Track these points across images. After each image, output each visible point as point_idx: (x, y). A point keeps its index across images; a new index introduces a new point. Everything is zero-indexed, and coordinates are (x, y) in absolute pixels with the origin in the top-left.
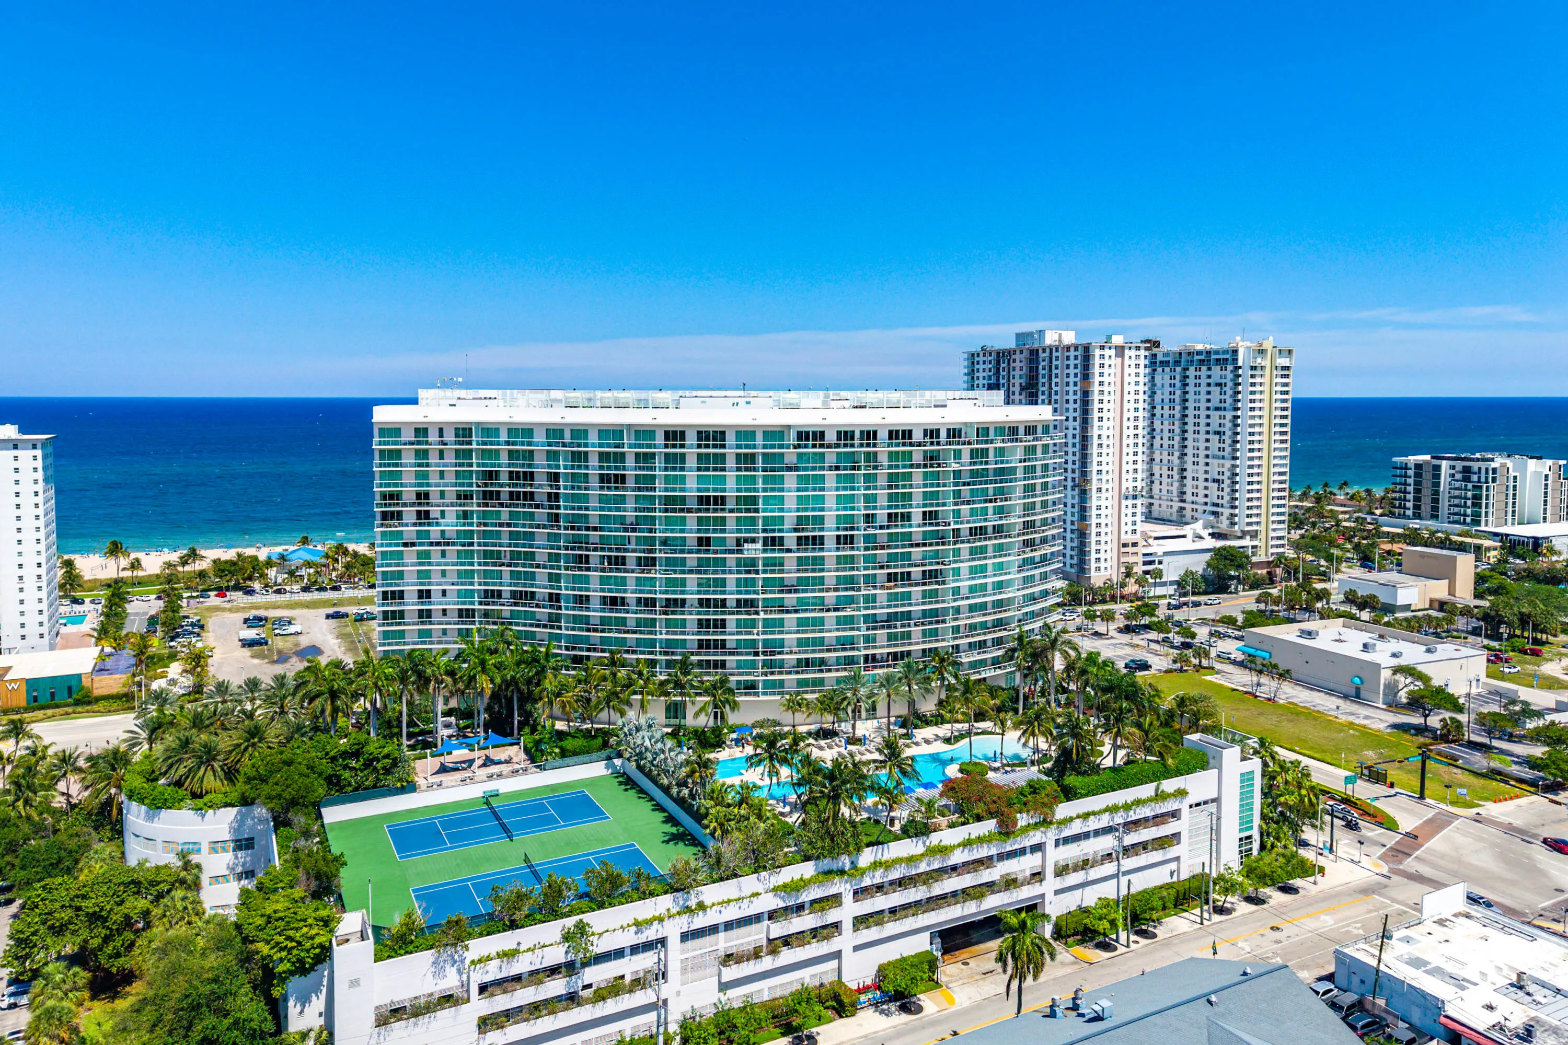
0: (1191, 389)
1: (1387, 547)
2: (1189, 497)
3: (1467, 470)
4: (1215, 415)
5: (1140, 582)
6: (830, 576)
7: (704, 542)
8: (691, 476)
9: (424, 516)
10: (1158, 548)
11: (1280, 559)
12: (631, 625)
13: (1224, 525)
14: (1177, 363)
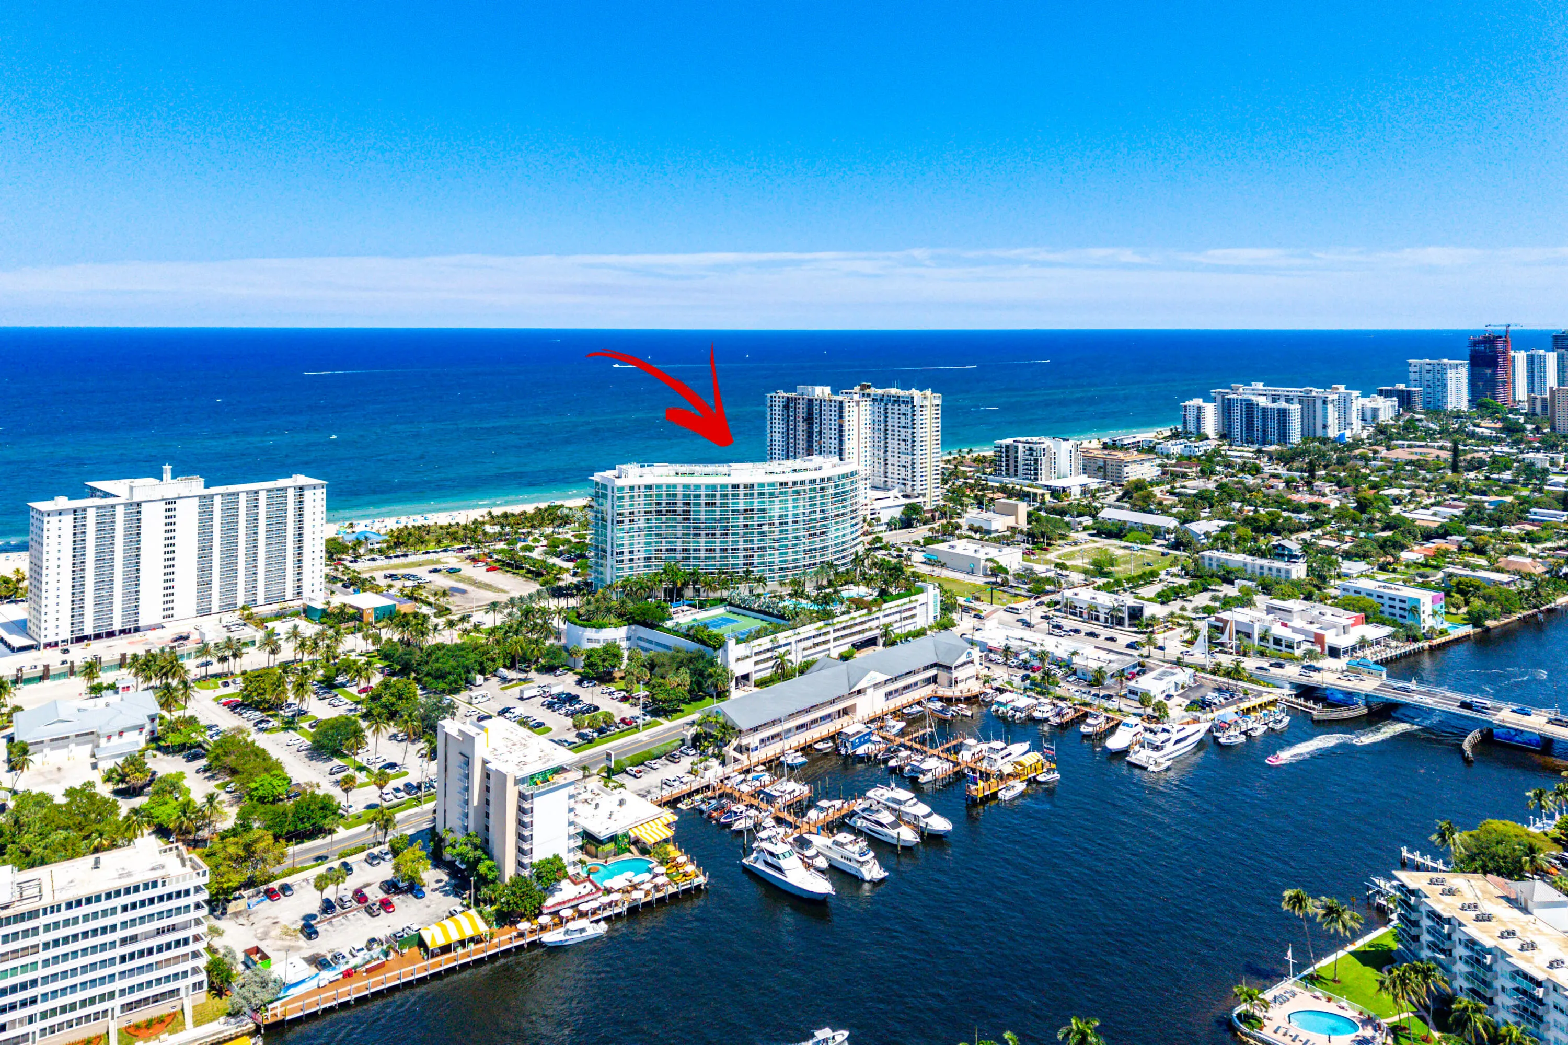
0: (889, 415)
1: (991, 496)
2: (889, 475)
3: (1031, 449)
4: (903, 430)
5: (870, 525)
6: (790, 536)
7: (746, 526)
8: (741, 502)
9: (631, 521)
10: (878, 505)
11: (937, 508)
12: (717, 558)
13: (909, 490)
14: (882, 400)
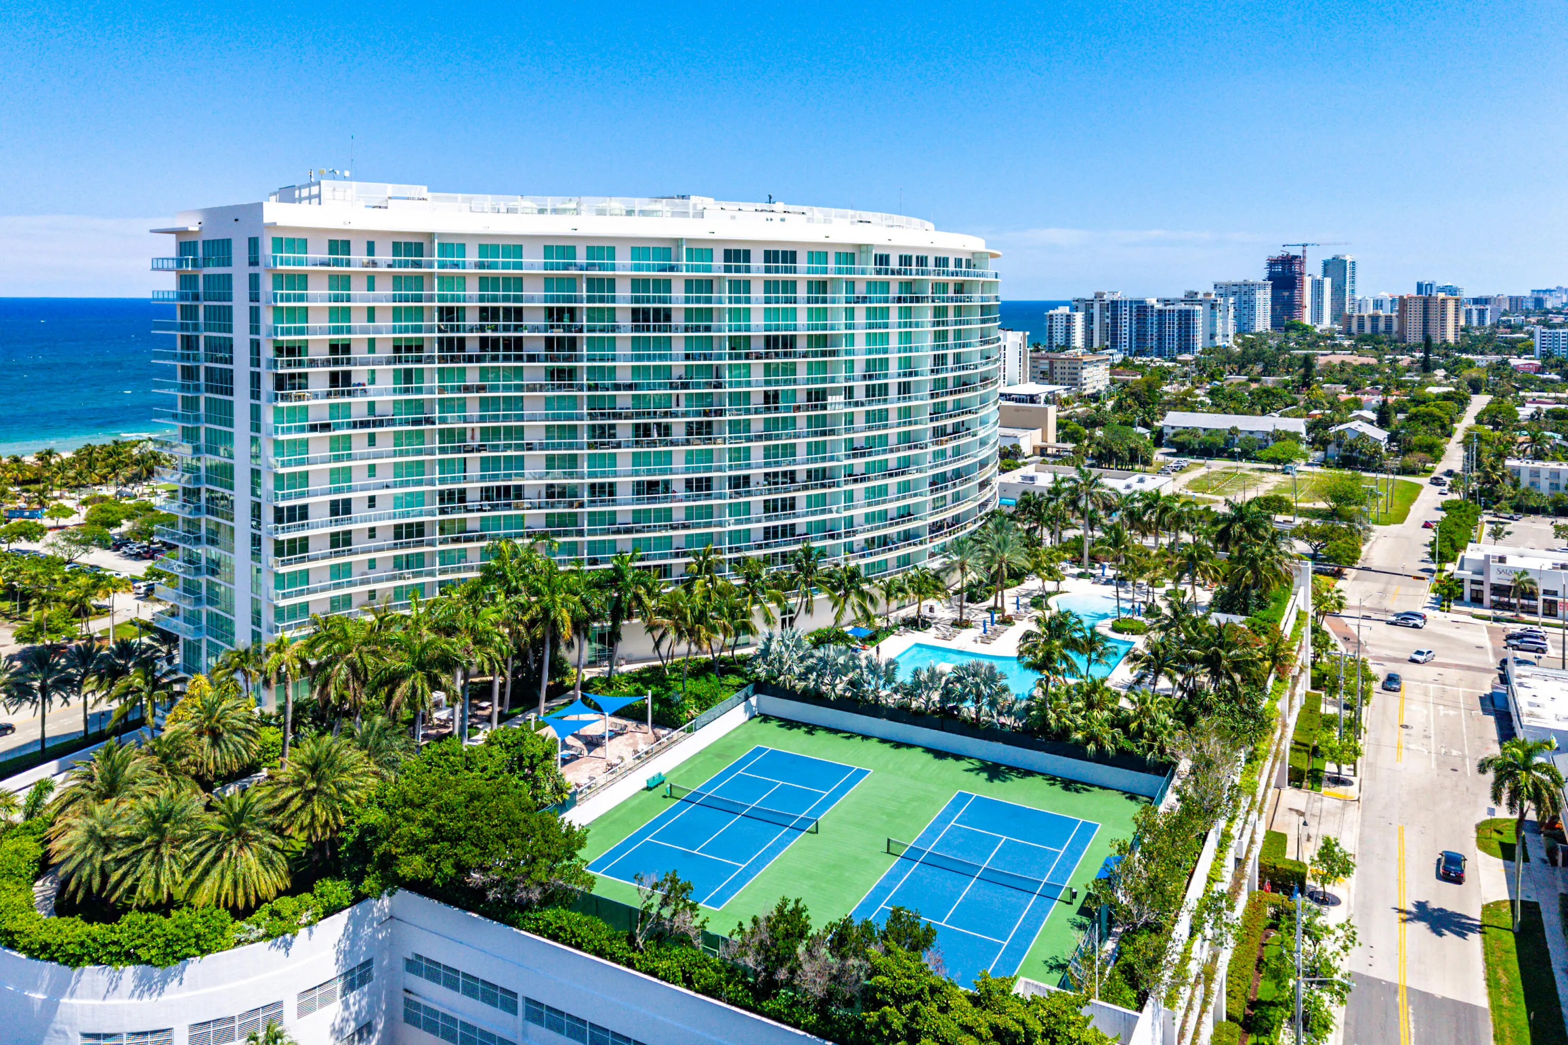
7: (771, 398)
8: (756, 309)
9: (342, 382)
12: (679, 517)
